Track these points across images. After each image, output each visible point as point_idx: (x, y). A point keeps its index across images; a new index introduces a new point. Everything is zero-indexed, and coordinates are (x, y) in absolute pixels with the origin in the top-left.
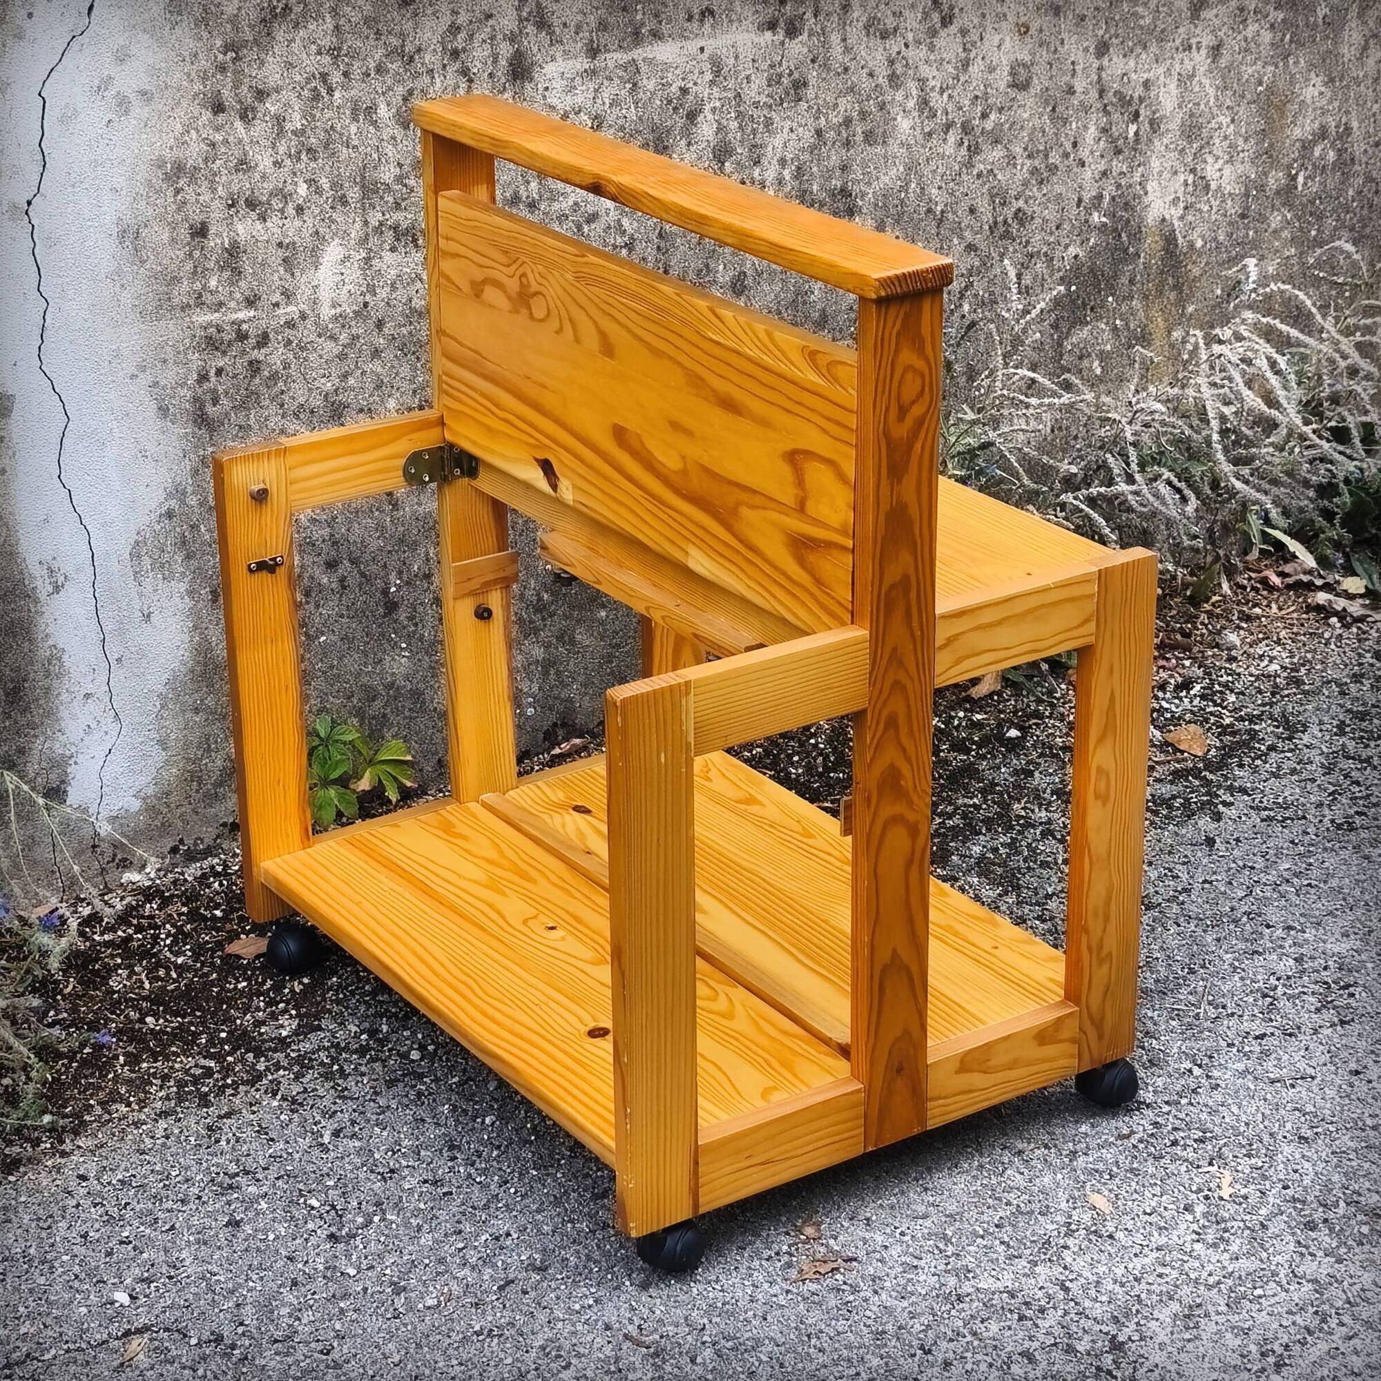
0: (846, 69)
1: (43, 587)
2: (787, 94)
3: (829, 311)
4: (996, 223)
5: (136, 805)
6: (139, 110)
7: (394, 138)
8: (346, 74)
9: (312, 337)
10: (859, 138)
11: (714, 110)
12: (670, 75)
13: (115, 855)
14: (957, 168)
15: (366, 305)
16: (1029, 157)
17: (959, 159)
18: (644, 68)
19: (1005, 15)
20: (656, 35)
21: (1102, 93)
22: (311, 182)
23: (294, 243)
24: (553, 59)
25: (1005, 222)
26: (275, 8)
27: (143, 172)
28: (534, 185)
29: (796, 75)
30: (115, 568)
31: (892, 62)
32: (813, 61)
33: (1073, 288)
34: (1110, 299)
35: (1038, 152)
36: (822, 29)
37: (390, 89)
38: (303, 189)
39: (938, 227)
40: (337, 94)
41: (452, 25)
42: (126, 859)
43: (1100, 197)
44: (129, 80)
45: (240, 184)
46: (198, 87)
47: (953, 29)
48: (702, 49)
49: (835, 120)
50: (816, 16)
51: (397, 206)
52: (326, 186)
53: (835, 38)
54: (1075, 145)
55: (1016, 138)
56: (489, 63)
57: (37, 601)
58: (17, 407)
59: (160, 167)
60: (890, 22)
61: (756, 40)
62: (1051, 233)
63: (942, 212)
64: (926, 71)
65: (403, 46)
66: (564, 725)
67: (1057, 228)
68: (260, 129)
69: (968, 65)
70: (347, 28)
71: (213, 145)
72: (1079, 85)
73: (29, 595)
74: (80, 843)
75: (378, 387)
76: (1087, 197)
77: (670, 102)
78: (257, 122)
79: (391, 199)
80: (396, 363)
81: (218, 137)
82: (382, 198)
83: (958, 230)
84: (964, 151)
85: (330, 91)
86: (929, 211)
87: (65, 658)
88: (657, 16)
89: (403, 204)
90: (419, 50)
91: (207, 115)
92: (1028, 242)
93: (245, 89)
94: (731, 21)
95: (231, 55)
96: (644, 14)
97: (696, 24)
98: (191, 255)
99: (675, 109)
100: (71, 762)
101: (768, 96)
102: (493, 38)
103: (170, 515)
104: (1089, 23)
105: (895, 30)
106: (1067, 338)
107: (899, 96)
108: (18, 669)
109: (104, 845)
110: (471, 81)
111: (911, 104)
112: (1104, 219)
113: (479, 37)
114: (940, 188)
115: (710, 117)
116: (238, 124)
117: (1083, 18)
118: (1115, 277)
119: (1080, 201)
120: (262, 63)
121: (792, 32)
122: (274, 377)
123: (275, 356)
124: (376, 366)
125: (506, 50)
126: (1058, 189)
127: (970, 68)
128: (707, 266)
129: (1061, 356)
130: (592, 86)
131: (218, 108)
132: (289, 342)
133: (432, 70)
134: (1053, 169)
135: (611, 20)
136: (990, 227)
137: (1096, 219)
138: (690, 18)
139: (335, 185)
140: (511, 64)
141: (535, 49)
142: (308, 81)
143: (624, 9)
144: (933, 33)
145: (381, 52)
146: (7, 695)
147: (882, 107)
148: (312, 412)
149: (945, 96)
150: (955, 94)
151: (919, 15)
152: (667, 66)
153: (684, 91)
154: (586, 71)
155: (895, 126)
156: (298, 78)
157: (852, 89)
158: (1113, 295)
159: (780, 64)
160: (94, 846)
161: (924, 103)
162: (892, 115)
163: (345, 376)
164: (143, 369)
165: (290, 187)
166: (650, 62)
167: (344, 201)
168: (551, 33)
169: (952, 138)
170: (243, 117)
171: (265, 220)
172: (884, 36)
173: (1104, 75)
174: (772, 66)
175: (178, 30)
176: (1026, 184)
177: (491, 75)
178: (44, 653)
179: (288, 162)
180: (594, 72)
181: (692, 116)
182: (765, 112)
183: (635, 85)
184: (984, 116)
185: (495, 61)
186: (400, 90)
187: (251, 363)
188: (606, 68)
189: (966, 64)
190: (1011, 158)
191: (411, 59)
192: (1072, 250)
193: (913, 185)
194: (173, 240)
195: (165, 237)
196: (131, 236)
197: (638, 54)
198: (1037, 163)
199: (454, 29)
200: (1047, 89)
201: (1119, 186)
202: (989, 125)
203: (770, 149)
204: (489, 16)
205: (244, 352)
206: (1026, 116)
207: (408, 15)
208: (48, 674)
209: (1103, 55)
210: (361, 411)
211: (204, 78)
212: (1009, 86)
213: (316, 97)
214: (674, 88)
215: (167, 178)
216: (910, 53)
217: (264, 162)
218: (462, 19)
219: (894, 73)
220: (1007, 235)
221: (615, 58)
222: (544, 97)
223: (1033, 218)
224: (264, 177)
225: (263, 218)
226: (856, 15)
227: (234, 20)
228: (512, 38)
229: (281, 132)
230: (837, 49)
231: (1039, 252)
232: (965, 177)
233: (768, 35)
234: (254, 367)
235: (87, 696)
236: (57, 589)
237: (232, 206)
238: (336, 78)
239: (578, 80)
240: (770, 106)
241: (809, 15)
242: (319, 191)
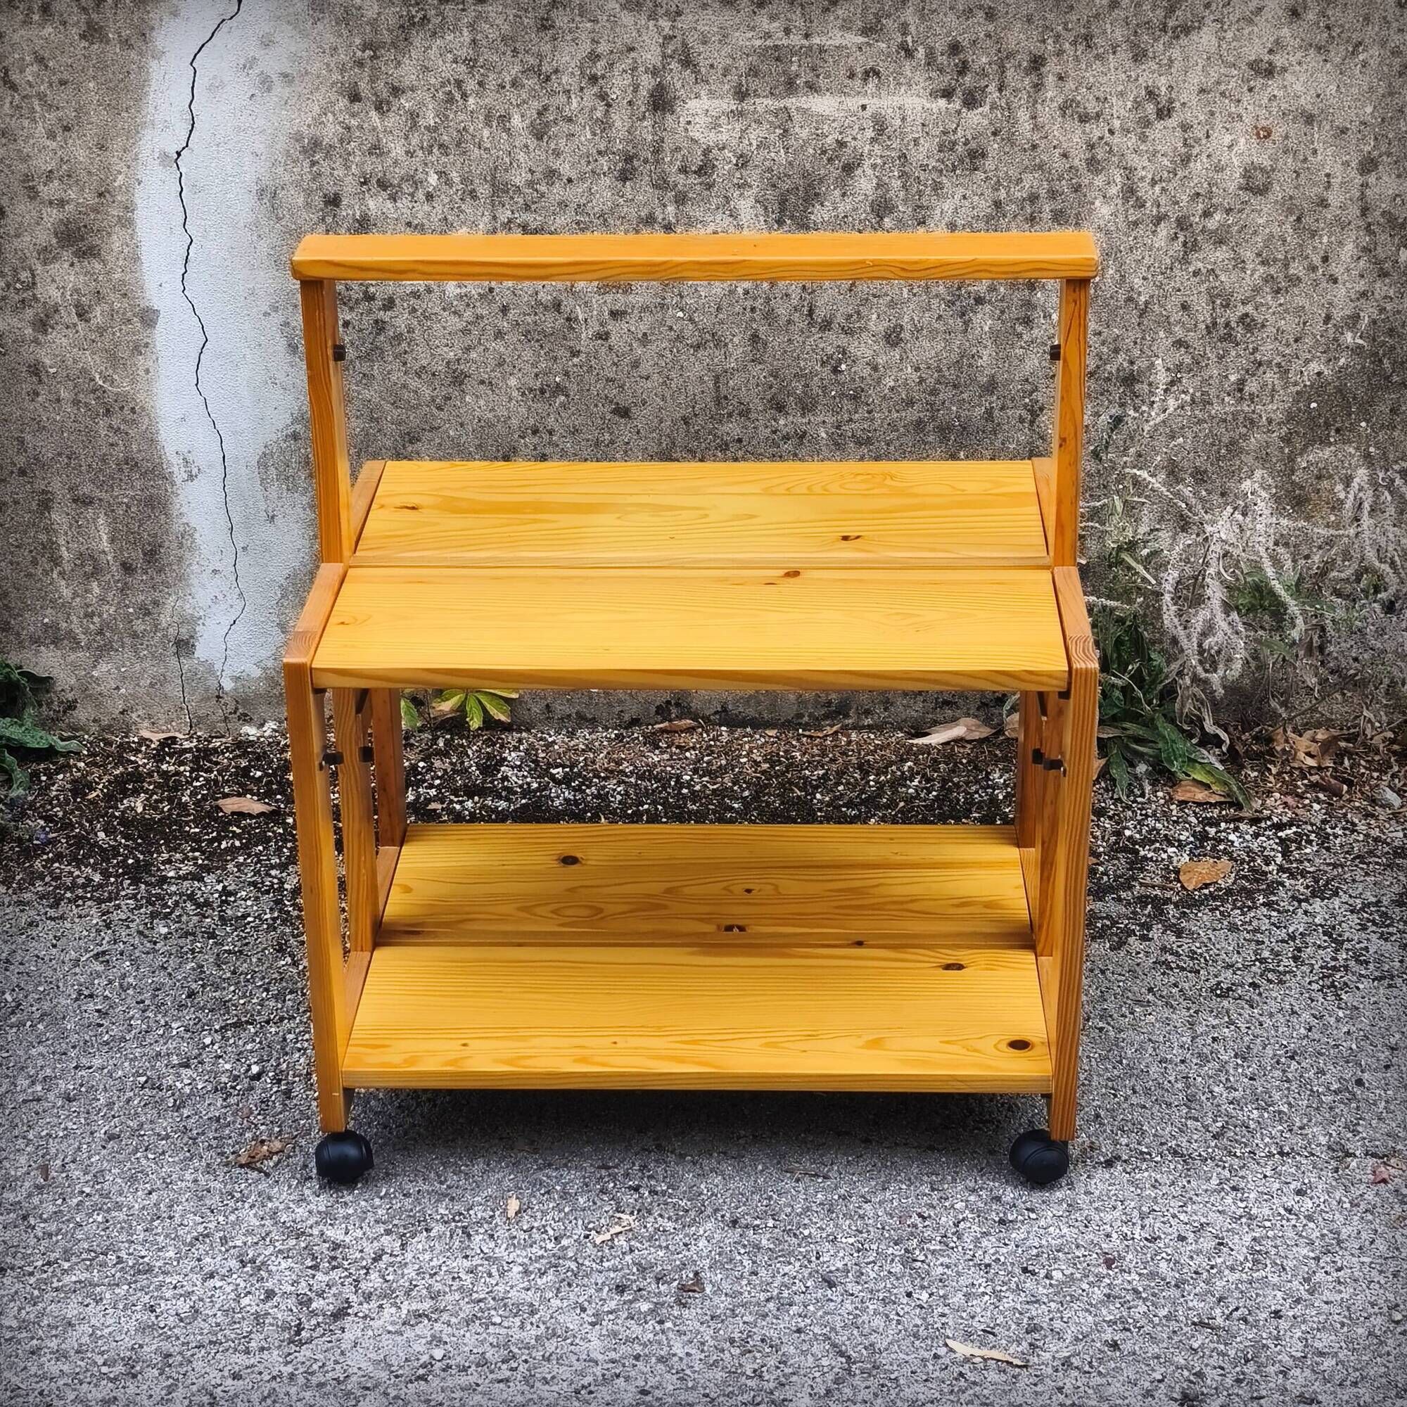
0: (1034, 147)
1: (179, 474)
2: (962, 161)
3: (999, 379)
4: (1215, 324)
5: (257, 673)
6: (279, 89)
7: (526, 146)
8: (480, 84)
9: (437, 310)
10: (1046, 215)
11: (874, 166)
12: (826, 127)
13: (237, 709)
14: (1168, 261)
15: (491, 290)
16: (1263, 263)
17: (1171, 253)
18: (797, 117)
19: (1240, 116)
20: (812, 87)
21: (1364, 211)
22: (441, 174)
23: (423, 225)
24: (697, 96)
25: (1227, 325)
26: (413, 17)
27: (282, 143)
28: (671, 209)
29: (973, 145)
30: (244, 471)
31: (1091, 146)
32: (994, 134)
33: (1314, 405)
34: (1363, 424)
35: (1275, 260)
36: (1007, 104)
37: (524, 102)
38: (433, 179)
39: (1140, 316)
40: (471, 100)
41: (592, 52)
42: (246, 715)
43: (1356, 318)
44: (273, 63)
45: (373, 166)
46: (336, 76)
47: (1172, 122)
48: (864, 107)
49: (1018, 195)
50: (1000, 90)
51: (527, 207)
52: (457, 180)
53: (1023, 115)
54: (1325, 259)
55: (1247, 242)
56: (629, 92)
57: (173, 484)
58: (161, 321)
59: (297, 141)
60: (1092, 107)
61: (928, 105)
62: (1288, 345)
63: (1146, 303)
64: (1134, 160)
65: (540, 65)
66: (678, 705)
67: (1296, 341)
68: (393, 120)
69: (1189, 160)
70: (484, 43)
71: (348, 128)
72: (1334, 198)
73: (167, 478)
74: (207, 690)
75: (500, 365)
76: (1338, 315)
77: (824, 152)
78: (391, 114)
79: (521, 201)
80: (519, 346)
81: (354, 122)
82: (512, 198)
83: (1166, 323)
84: (1178, 246)
85: (465, 96)
86: (1130, 299)
87: (197, 535)
88: (813, 69)
89: (533, 207)
90: (556, 71)
91: (343, 103)
92: (1255, 350)
93: (380, 85)
94: (899, 84)
95: (369, 53)
96: (800, 66)
97: (858, 82)
98: (323, 219)
99: (830, 160)
100: (200, 622)
101: (938, 161)
102: (634, 69)
103: (295, 436)
104: (1352, 137)
105: (1098, 115)
106: (1301, 454)
107: (1099, 181)
108: (155, 535)
109: (227, 699)
110: (609, 105)
111: (1114, 190)
112: (1361, 342)
113: (620, 67)
114: (1145, 279)
115: (869, 172)
116: (373, 114)
117: (1344, 131)
118: (1371, 402)
119: (1328, 318)
120: (399, 63)
121: (971, 101)
122: (398, 338)
123: (400, 320)
124: (498, 346)
125: (647, 83)
126: (1300, 301)
127: (1192, 165)
128: (858, 313)
129: (1293, 471)
130: (738, 127)
131: (355, 97)
132: (414, 310)
133: (569, 91)
134: (1295, 281)
135: (764, 68)
136: (1207, 327)
137: (1349, 340)
138: (852, 76)
139: (464, 180)
140: (652, 96)
141: (678, 85)
142: (443, 85)
143: (778, 59)
144: (1147, 123)
145: (517, 68)
146: (145, 554)
147: (1077, 189)
148: (434, 375)
149: (1157, 188)
150: (1170, 187)
151: (1129, 105)
152: (822, 119)
153: (841, 144)
154: (732, 111)
155: (1090, 212)
156: (433, 81)
157: (1040, 167)
158: (1368, 421)
159: (955, 131)
160: (218, 697)
161: (1129, 192)
162: (1089, 198)
163: (468, 349)
164: (276, 309)
165: (421, 176)
166: (805, 111)
167: (473, 195)
168: (697, 72)
169: (1164, 230)
170: (378, 108)
171: (395, 201)
172: (1084, 119)
173: (1368, 192)
174: (944, 133)
175: (320, 26)
176: (1257, 290)
177: (630, 103)
178: (177, 527)
179: (420, 153)
180: (741, 114)
181: (849, 169)
182: (935, 175)
183: (786, 131)
184: (1207, 214)
185: (636, 90)
186: (536, 105)
187: (376, 322)
188: (755, 111)
189: (1186, 160)
190: (1240, 264)
191: (548, 79)
192: (1315, 367)
193: (1111, 272)
194: (308, 205)
195: (301, 201)
196: (269, 195)
197: (791, 102)
198: (1272, 271)
199: (594, 57)
200: (1291, 198)
201: (1382, 310)
202: (1212, 224)
203: (938, 211)
204: (632, 49)
205: (370, 311)
206: (1260, 221)
207: (547, 39)
208: (181, 545)
209: (1369, 171)
210: (482, 382)
211: (342, 70)
212: (1240, 188)
213: (450, 99)
214: (829, 140)
215: (304, 151)
216: (1116, 140)
217: (397, 149)
218: (603, 48)
219: (1093, 158)
220: (1228, 337)
221: (764, 104)
222: (686, 130)
223: (1263, 326)
224: (396, 162)
225: (393, 198)
226: (1050, 94)
227: (374, 23)
228: (655, 72)
229: (414, 125)
230: (1025, 125)
231: (1270, 362)
232: (1177, 272)
233: (942, 103)
234: (380, 326)
235: (215, 571)
236: (191, 477)
237: (365, 183)
238: (471, 85)
239: (723, 120)
240: (941, 171)
241: (992, 88)
242: (449, 183)
